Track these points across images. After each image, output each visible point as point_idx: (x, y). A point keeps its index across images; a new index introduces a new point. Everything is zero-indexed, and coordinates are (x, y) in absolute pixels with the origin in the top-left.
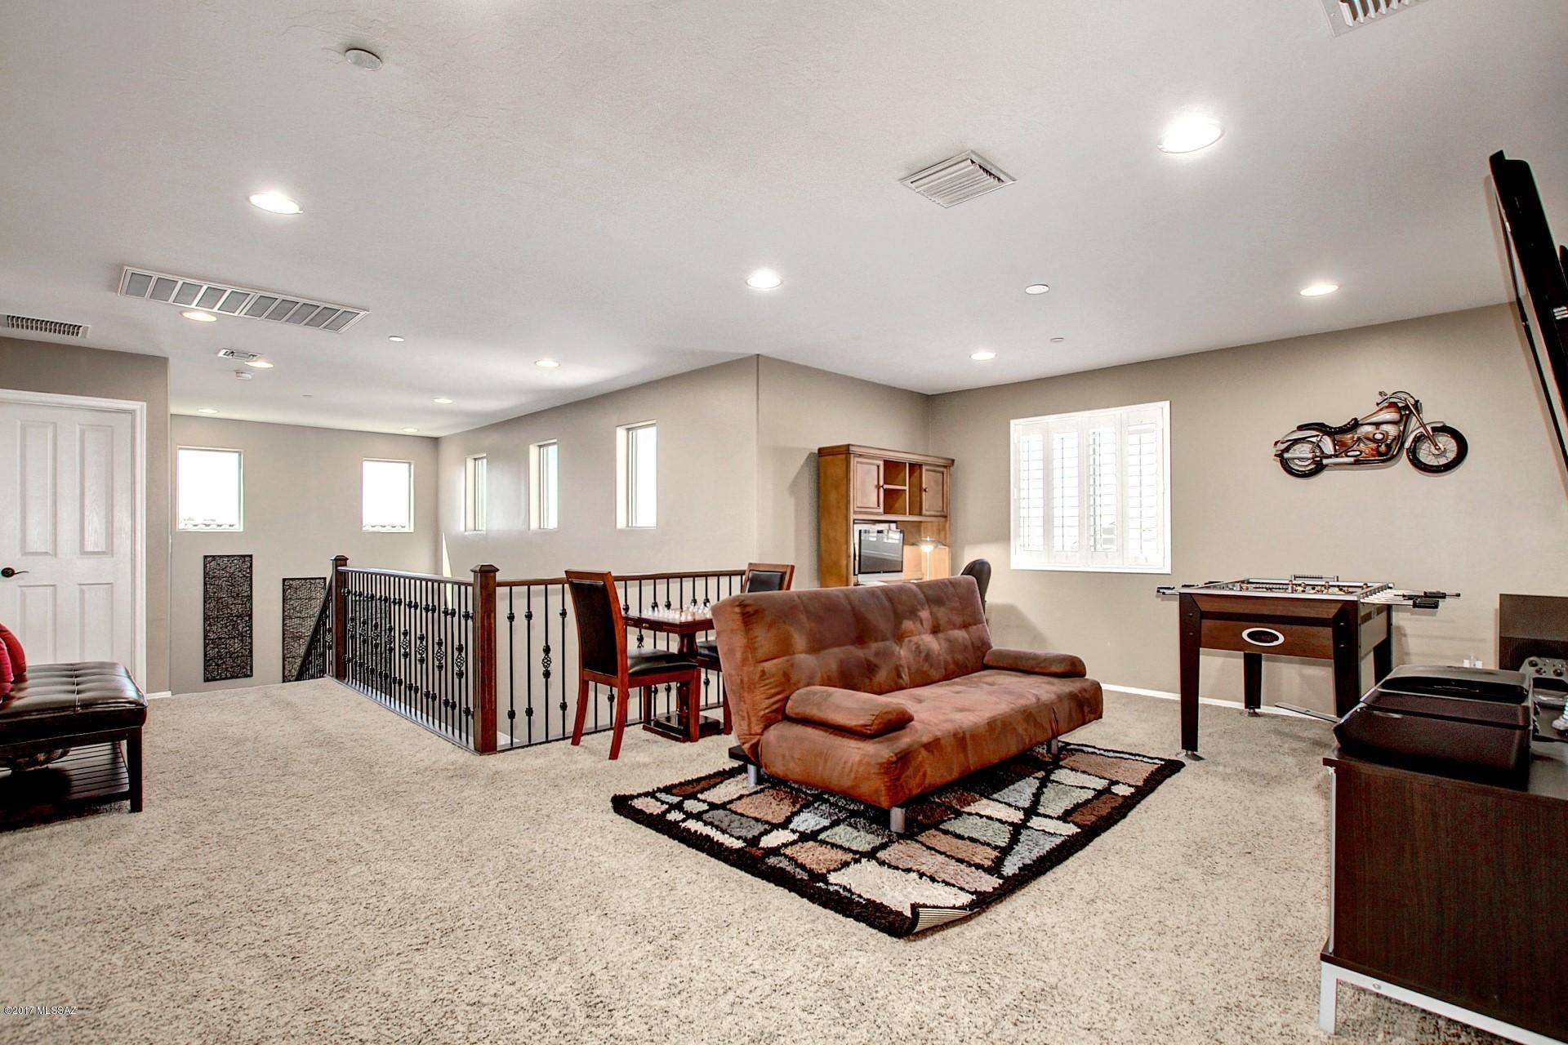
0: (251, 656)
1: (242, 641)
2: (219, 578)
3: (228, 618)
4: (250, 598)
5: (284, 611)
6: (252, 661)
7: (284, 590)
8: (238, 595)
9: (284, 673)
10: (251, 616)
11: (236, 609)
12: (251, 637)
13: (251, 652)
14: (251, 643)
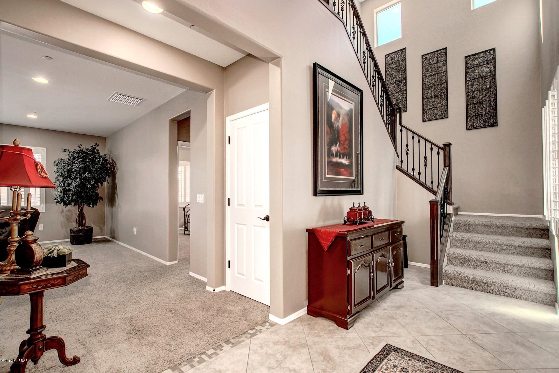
0: (406, 101)
1: (402, 93)
2: (391, 64)
3: (396, 83)
4: (405, 71)
5: (423, 73)
6: (407, 103)
7: (422, 61)
8: (400, 71)
9: (423, 108)
10: (406, 80)
11: (400, 77)
12: (406, 91)
13: (406, 98)
14: (406, 94)
